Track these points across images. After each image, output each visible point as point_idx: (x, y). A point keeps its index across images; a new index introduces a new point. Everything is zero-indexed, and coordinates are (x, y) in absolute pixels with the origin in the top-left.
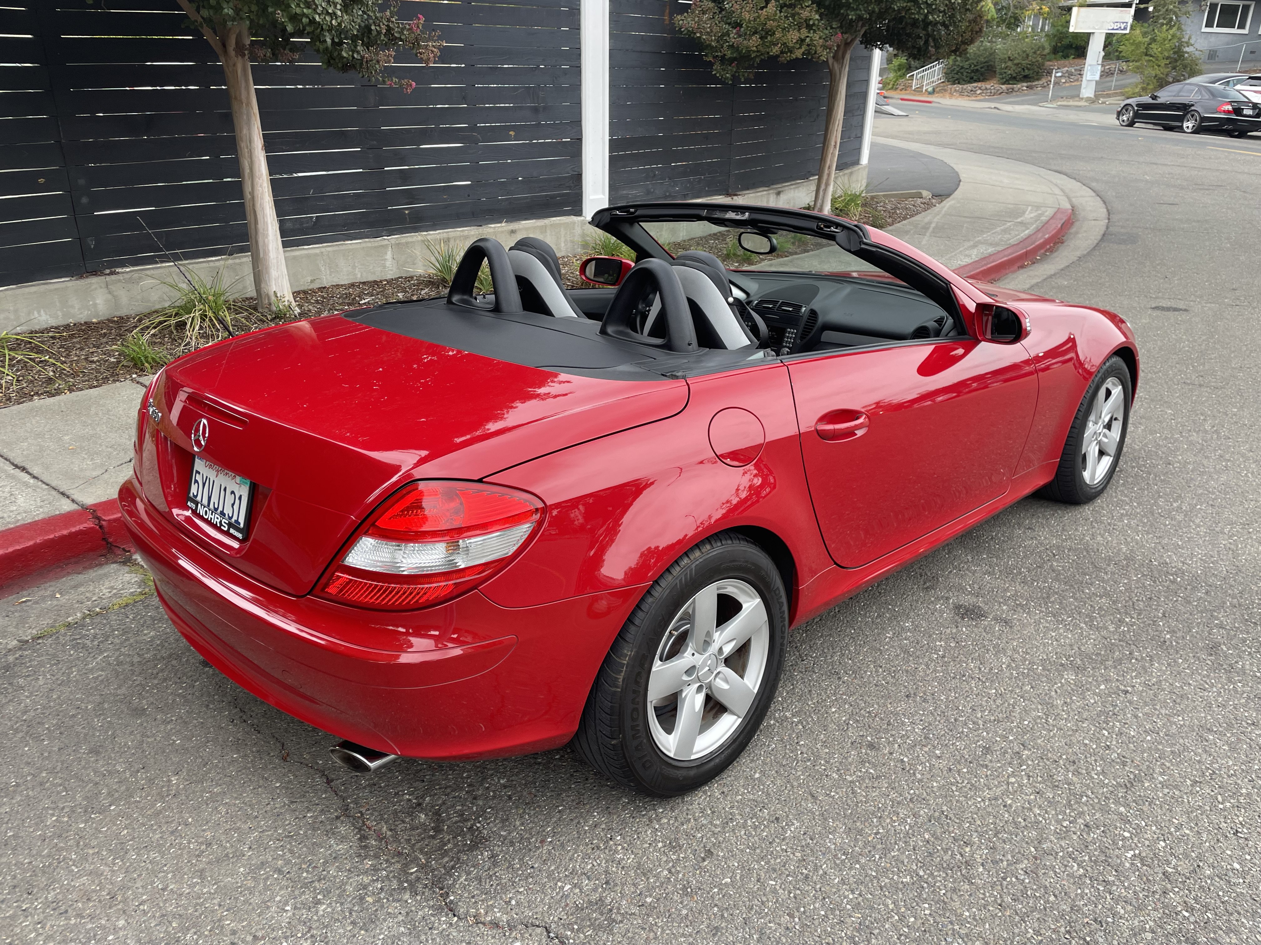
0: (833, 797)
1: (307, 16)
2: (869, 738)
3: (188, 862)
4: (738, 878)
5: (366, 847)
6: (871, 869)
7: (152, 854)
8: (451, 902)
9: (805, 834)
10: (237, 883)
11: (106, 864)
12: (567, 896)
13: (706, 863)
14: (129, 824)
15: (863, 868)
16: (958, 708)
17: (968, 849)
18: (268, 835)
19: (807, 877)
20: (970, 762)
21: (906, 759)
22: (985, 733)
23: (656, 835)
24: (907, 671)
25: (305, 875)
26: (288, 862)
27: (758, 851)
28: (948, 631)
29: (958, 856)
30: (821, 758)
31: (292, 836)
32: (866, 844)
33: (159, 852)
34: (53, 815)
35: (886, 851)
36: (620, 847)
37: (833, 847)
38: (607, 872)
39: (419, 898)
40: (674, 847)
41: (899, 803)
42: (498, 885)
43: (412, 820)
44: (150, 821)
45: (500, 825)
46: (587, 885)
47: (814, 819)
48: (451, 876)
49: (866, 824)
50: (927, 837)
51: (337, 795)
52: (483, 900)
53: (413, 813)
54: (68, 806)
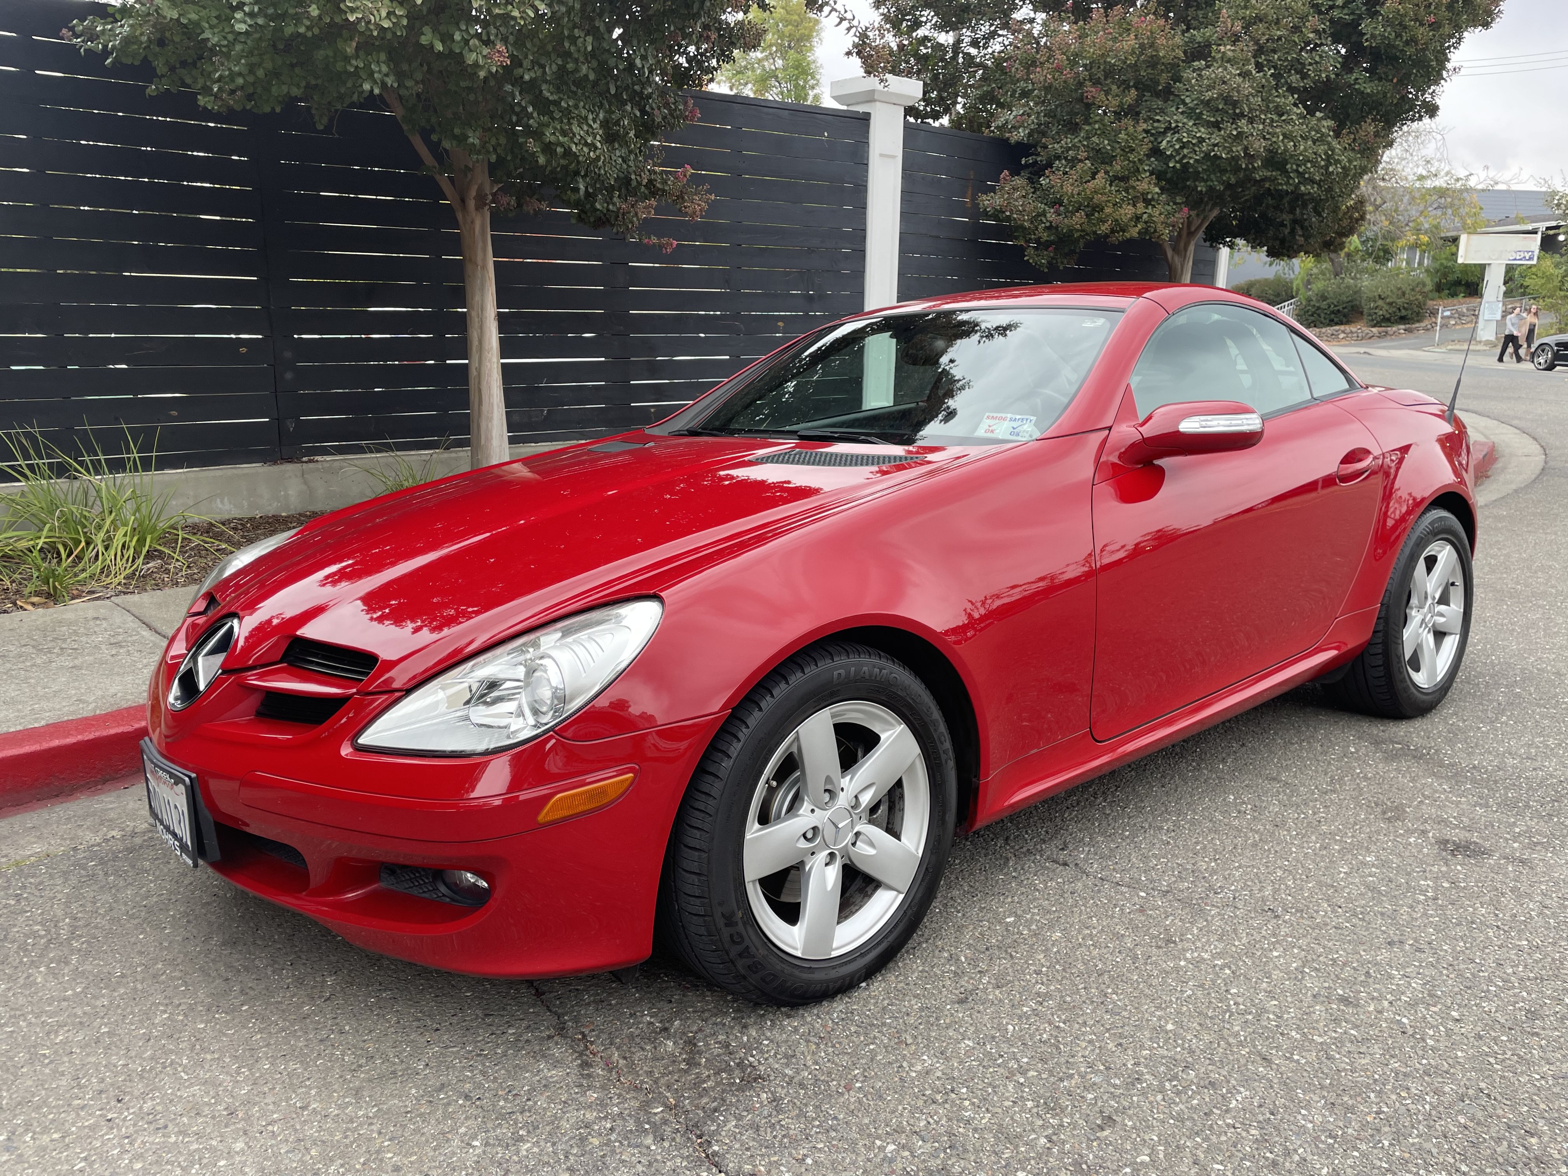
0: (1298, 1061)
1: (562, 145)
2: (1340, 992)
3: (341, 1077)
4: (1161, 1156)
5: (589, 1076)
6: (1380, 1159)
7: (292, 1066)
8: (715, 1154)
9: (1260, 1106)
10: (406, 1106)
11: (227, 1073)
12: (891, 1161)
13: (1106, 1133)
14: (265, 1028)
15: (1363, 1155)
16: (1473, 961)
17: (1534, 1141)
18: (452, 1052)
19: (1274, 1164)
20: (1510, 1029)
21: (1405, 1020)
22: (1525, 994)
23: (1023, 1091)
24: (1382, 914)
25: (502, 1103)
26: (480, 1086)
27: (1188, 1123)
28: (1435, 869)
29: (1521, 1149)
30: (1268, 1012)
31: (486, 1055)
32: (1364, 1126)
33: (301, 1062)
34: (165, 1012)
35: (1398, 1137)
36: (967, 1103)
37: (1310, 1126)
38: (951, 1134)
39: (666, 1144)
40: (1053, 1109)
41: (1405, 1075)
42: (784, 1136)
43: (655, 1048)
44: (293, 1025)
45: (784, 1061)
46: (920, 1147)
47: (1272, 1087)
48: (713, 1121)
49: (1359, 1099)
50: (1463, 1121)
51: (550, 1011)
52: (762, 1155)
53: (656, 1039)
54: (185, 1003)
